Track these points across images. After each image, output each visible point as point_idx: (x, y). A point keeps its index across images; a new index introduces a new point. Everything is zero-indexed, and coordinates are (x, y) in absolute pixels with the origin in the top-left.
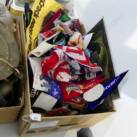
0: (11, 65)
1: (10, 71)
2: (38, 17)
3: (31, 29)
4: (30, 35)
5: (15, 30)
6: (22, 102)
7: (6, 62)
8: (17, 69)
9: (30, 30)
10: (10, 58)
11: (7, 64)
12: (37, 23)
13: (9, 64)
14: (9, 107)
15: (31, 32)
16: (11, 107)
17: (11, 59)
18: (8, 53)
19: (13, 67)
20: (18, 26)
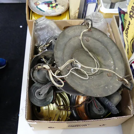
0: (118, 75)
1: (119, 81)
2: (133, 17)
3: (126, 31)
4: (127, 38)
5: (109, 34)
6: (132, 111)
7: (112, 72)
8: (125, 79)
9: (126, 33)
10: (115, 67)
11: (115, 74)
12: (132, 24)
13: (117, 74)
14: (121, 117)
15: (127, 35)
16: (123, 117)
17: (117, 69)
18: (112, 62)
19: (121, 77)
20: (111, 30)
